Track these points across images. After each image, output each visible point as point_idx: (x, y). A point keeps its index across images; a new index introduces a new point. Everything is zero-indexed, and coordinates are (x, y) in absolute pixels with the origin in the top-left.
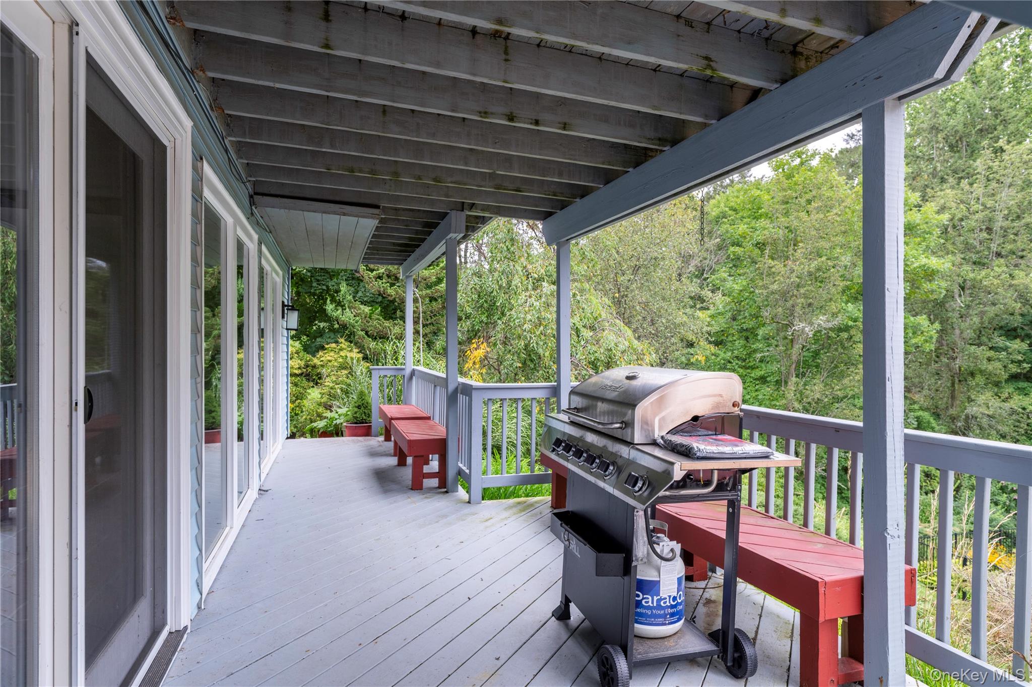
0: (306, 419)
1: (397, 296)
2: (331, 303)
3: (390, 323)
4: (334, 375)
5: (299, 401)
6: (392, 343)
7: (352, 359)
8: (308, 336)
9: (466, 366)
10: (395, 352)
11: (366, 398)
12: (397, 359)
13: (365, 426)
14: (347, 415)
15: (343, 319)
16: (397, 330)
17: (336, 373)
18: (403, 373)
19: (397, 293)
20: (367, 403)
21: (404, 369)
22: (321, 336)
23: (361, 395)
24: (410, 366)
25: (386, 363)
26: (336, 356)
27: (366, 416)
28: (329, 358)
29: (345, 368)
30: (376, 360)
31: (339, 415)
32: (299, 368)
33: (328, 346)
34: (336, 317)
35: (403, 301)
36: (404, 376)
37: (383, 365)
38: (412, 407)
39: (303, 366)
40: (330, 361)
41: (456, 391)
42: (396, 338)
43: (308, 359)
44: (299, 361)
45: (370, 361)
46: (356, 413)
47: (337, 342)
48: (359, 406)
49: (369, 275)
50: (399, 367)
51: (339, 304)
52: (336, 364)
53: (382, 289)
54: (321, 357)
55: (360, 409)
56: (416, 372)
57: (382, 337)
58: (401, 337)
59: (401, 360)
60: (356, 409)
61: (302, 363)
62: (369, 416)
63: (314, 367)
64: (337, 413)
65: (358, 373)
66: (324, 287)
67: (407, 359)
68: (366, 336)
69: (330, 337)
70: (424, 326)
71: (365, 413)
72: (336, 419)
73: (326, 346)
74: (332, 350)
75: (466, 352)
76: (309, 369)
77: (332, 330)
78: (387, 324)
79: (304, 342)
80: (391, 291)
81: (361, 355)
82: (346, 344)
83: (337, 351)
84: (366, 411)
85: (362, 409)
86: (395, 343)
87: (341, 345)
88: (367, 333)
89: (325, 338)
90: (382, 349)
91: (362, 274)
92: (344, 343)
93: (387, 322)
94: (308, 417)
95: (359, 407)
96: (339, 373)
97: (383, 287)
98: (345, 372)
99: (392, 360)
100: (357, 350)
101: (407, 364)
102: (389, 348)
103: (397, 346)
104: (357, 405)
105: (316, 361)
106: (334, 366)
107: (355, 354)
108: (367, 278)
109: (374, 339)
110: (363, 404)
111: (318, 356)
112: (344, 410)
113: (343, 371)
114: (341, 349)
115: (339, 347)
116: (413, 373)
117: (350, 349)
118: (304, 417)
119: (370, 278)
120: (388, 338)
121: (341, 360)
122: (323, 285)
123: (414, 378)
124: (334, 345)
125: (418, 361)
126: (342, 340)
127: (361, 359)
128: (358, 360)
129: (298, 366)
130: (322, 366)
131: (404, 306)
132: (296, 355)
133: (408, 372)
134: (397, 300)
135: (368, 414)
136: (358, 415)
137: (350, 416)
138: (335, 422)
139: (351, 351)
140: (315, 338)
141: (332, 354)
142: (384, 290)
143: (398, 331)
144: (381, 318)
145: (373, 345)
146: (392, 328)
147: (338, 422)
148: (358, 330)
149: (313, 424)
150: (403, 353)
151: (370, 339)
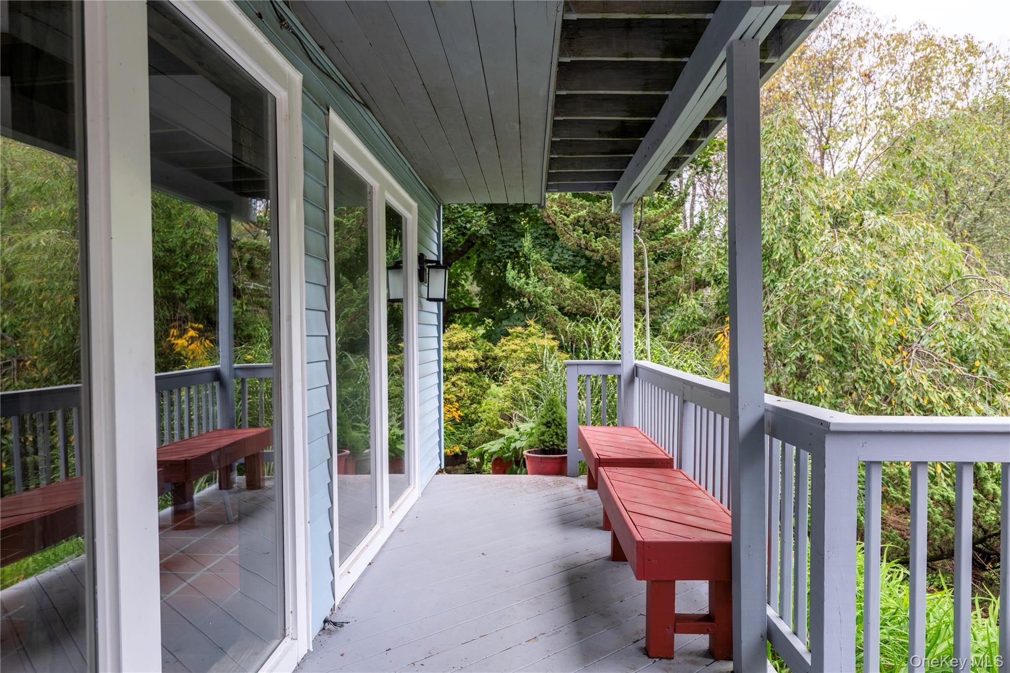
0: (483, 431)
1: (607, 252)
2: (513, 268)
3: (595, 294)
4: (519, 370)
5: (475, 405)
6: (600, 323)
7: (543, 347)
8: (493, 319)
9: (718, 358)
10: (605, 338)
11: (559, 411)
12: (607, 349)
13: (556, 458)
14: (531, 434)
15: (528, 290)
16: (607, 303)
17: (522, 368)
18: (617, 371)
19: (606, 246)
20: (561, 418)
21: (619, 365)
22: (508, 318)
23: (552, 404)
24: (629, 361)
25: (591, 354)
26: (522, 344)
27: (558, 439)
28: (514, 347)
29: (534, 362)
30: (576, 349)
31: (521, 434)
32: (476, 361)
33: (513, 330)
34: (519, 288)
35: (615, 260)
36: (619, 376)
37: (586, 358)
38: (634, 431)
39: (481, 358)
40: (515, 351)
41: (759, 427)
42: (606, 316)
43: (488, 348)
44: (476, 352)
45: (567, 350)
46: (543, 434)
47: (526, 326)
48: (548, 422)
49: (564, 220)
50: (611, 361)
51: (523, 268)
52: (522, 355)
53: (583, 242)
54: (503, 345)
55: (549, 427)
56: (640, 370)
57: (584, 314)
58: (613, 314)
59: (615, 351)
60: (543, 428)
61: (480, 355)
62: (564, 439)
63: (495, 359)
64: (518, 430)
65: (551, 370)
66: (512, 250)
67: (625, 348)
68: (559, 313)
69: (519, 319)
70: (651, 296)
71: (557, 434)
72: (516, 441)
73: (510, 331)
74: (517, 337)
75: (716, 336)
76: (489, 363)
77: (522, 310)
78: (592, 294)
79: (490, 327)
80: (598, 245)
81: (556, 343)
82: (537, 327)
83: (524, 336)
84: (559, 431)
85: (553, 427)
86: (603, 323)
87: (529, 329)
88: (561, 309)
89: (512, 320)
90: (583, 332)
91: (553, 219)
92: (534, 327)
93: (592, 292)
94: (487, 428)
95: (548, 425)
96: (526, 368)
97: (585, 237)
98: (534, 366)
99: (600, 350)
100: (551, 336)
101: (625, 357)
102: (596, 332)
103: (609, 328)
104: (544, 421)
105: (497, 351)
106: (520, 359)
107: (548, 342)
108: (560, 225)
109: (572, 316)
110: (554, 420)
111: (499, 344)
112: (525, 427)
113: (531, 365)
114: (530, 335)
115: (527, 332)
116: (635, 371)
117: (541, 334)
118: (481, 429)
119: (565, 225)
120: (594, 316)
121: (529, 350)
122: (510, 247)
123: (637, 380)
124: (520, 329)
125: (642, 352)
126: (531, 322)
127: (556, 348)
128: (552, 350)
129: (473, 358)
130: (507, 358)
131: (617, 267)
132: (472, 343)
133: (625, 370)
134: (606, 257)
135: (563, 436)
136: (546, 438)
137: (534, 439)
138: (513, 445)
139: (543, 337)
140: (501, 320)
141: (517, 341)
142: (587, 243)
143: (608, 305)
144: (583, 286)
145: (570, 326)
146: (598, 301)
147: (518, 444)
148: (547, 303)
149: (484, 445)
150: (617, 338)
151: (566, 318)
